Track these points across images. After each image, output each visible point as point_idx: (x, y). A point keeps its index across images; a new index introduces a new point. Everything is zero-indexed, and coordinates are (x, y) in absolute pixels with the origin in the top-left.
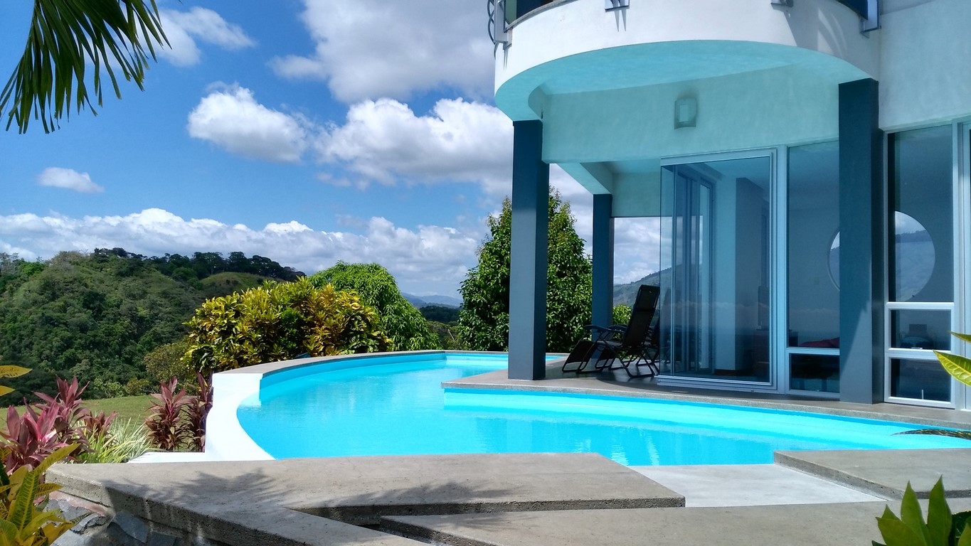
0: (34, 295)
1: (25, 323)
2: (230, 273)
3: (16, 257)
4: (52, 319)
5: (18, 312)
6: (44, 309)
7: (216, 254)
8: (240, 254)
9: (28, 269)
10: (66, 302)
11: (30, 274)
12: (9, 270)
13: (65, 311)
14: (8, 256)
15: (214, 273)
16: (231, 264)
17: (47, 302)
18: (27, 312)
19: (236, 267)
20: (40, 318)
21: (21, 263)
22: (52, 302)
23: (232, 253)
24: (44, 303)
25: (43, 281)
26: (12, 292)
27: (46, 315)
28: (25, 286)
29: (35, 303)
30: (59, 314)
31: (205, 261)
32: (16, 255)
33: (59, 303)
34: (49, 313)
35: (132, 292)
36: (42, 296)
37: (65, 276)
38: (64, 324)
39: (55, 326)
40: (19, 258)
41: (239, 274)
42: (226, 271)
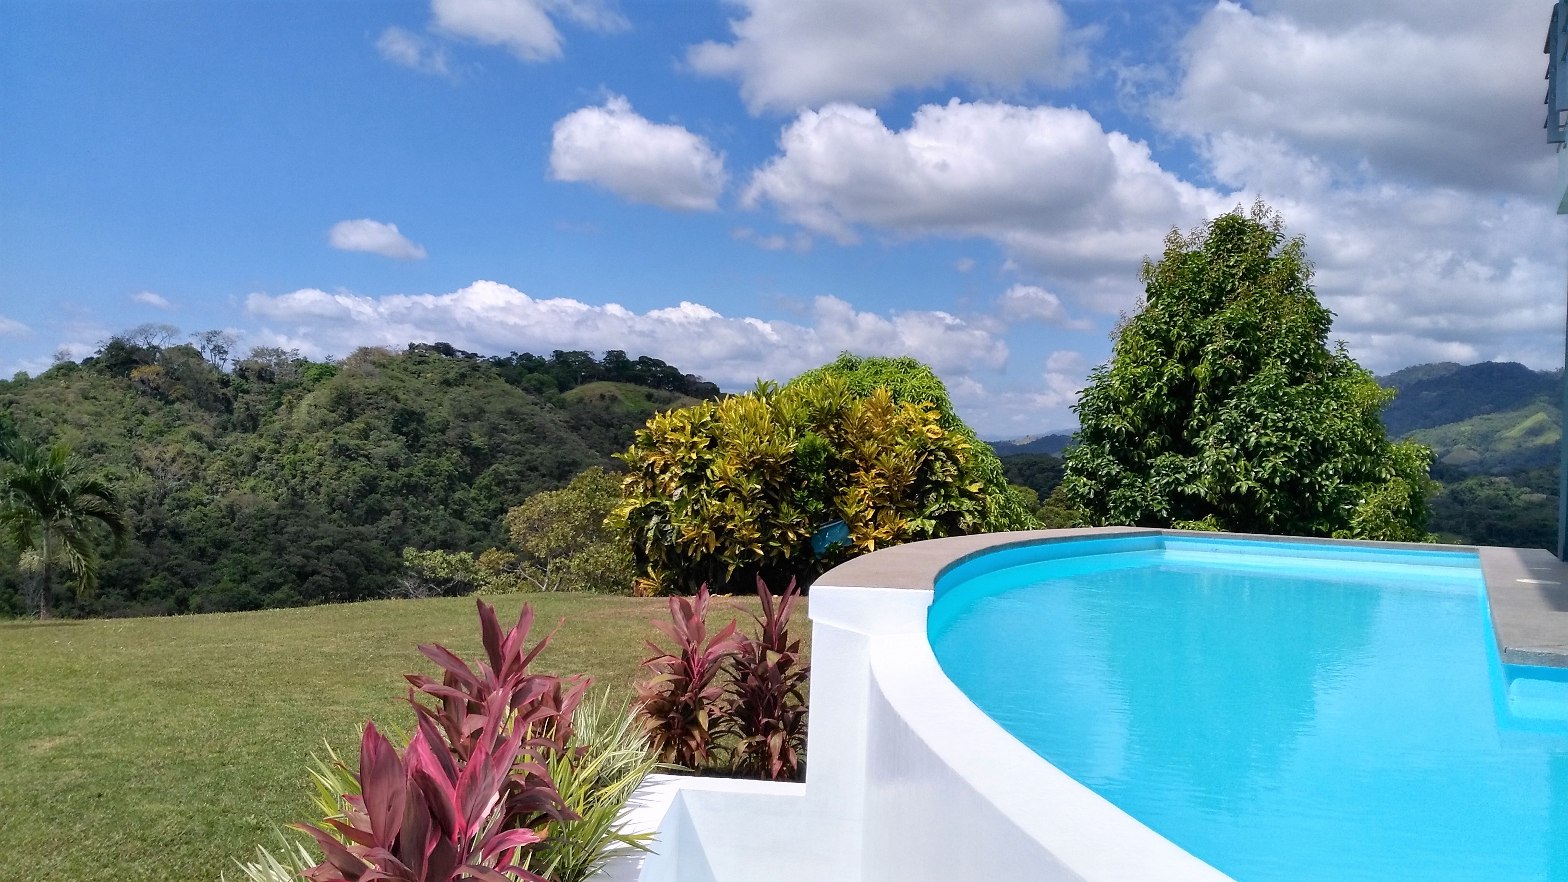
0: (321, 413)
1: (310, 454)
2: (606, 383)
3: (296, 354)
4: (348, 450)
5: (300, 438)
6: (337, 433)
7: (584, 354)
8: (621, 354)
9: (313, 372)
10: (367, 424)
11: (316, 380)
12: (286, 375)
13: (367, 438)
14: (284, 353)
15: (582, 383)
16: (608, 370)
17: (342, 424)
18: (311, 440)
19: (615, 373)
20: (331, 447)
21: (302, 363)
22: (349, 424)
23: (609, 352)
24: (337, 424)
25: (334, 391)
26: (291, 408)
27: (340, 442)
28: (309, 399)
29: (324, 423)
30: (358, 442)
31: (569, 366)
32: (295, 352)
33: (358, 425)
34: (345, 440)
35: (463, 410)
36: (334, 415)
37: (367, 384)
38: (366, 456)
39: (352, 459)
40: (301, 357)
41: (618, 384)
42: (599, 379)
